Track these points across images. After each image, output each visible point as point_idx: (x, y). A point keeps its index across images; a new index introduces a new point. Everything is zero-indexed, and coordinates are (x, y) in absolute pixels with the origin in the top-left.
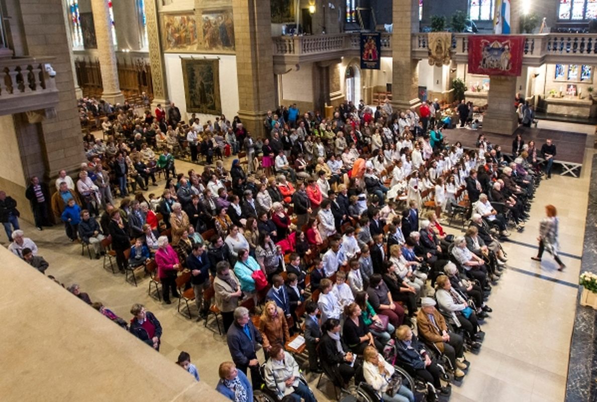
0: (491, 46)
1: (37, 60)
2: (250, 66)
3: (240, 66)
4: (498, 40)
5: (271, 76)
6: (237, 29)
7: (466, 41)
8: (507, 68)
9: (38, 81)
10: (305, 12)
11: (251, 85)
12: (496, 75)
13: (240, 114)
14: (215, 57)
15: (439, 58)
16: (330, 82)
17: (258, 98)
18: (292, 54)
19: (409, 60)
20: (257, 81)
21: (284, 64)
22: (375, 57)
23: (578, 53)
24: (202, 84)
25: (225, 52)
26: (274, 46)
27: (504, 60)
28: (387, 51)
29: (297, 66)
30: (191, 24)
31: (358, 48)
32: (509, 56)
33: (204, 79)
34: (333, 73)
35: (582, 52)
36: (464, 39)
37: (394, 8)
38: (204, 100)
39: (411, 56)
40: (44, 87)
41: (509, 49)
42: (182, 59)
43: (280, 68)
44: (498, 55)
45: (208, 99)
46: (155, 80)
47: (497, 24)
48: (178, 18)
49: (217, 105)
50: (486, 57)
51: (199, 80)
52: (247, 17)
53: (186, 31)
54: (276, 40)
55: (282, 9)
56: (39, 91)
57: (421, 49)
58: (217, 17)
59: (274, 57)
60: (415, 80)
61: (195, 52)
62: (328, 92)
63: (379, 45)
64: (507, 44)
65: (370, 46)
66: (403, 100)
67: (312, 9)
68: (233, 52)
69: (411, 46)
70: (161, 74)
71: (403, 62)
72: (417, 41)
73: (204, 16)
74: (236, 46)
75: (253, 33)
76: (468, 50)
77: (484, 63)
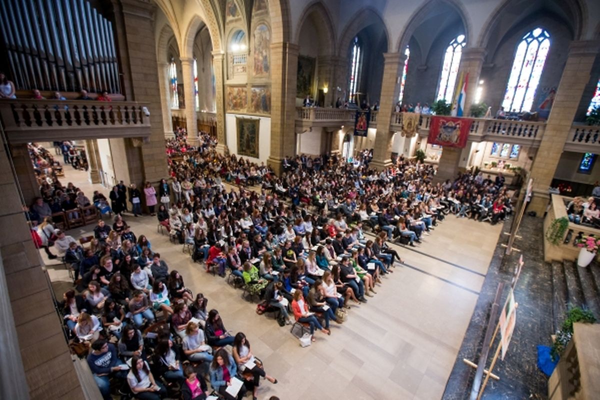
0: (447, 124)
1: (139, 103)
2: (279, 126)
3: (273, 125)
4: (453, 121)
5: (293, 134)
6: (273, 99)
7: (429, 120)
8: (456, 142)
9: (138, 118)
10: (321, 92)
11: (278, 138)
12: (447, 146)
13: (271, 158)
14: (257, 118)
15: (409, 131)
16: (333, 143)
17: (282, 148)
18: (308, 120)
19: (387, 131)
20: (283, 136)
21: (302, 126)
22: (365, 127)
23: (511, 135)
24: (248, 136)
25: (264, 115)
26: (297, 113)
27: (455, 136)
28: (373, 124)
29: (311, 128)
30: (244, 94)
31: (354, 120)
32: (459, 133)
33: (250, 132)
34: (335, 137)
35: (513, 134)
36: (428, 118)
37: (382, 94)
38: (248, 147)
39: (390, 129)
40: (142, 123)
41: (459, 128)
42: (236, 118)
43: (299, 129)
44: (451, 132)
45: (251, 146)
46: (219, 131)
47: (455, 108)
48: (236, 89)
49: (256, 151)
50: (441, 132)
51: (246, 132)
52: (280, 91)
53: (241, 98)
54: (299, 110)
55: (305, 89)
56: (139, 125)
57: (397, 124)
58: (261, 90)
59: (296, 121)
60: (391, 146)
61: (246, 114)
62: (331, 149)
63: (368, 119)
64: (459, 124)
65: (362, 120)
66: (380, 159)
67: (326, 90)
68: (269, 115)
69: (391, 122)
70: (223, 127)
71: (383, 133)
72: (395, 119)
73: (253, 89)
74: (272, 111)
75: (283, 103)
76: (430, 126)
77: (440, 137)
